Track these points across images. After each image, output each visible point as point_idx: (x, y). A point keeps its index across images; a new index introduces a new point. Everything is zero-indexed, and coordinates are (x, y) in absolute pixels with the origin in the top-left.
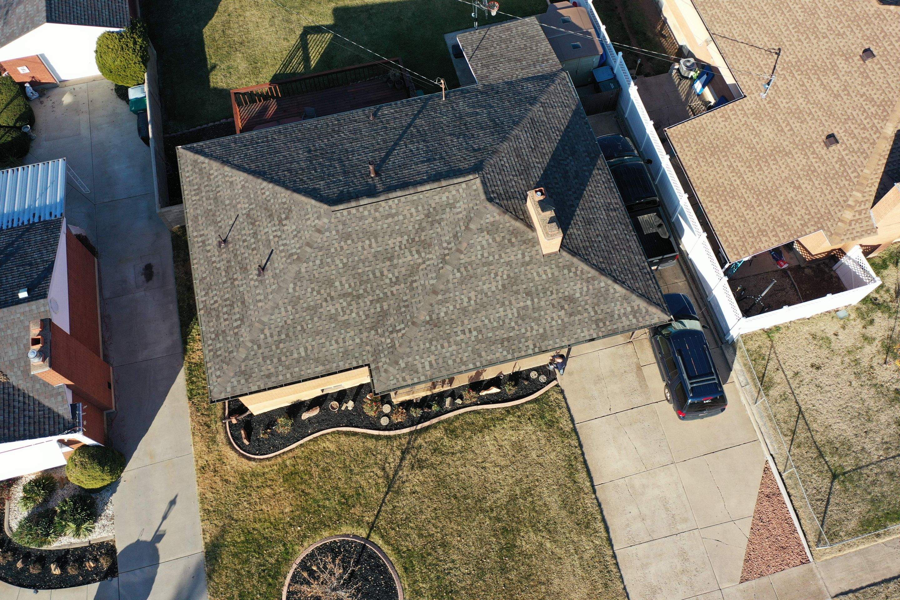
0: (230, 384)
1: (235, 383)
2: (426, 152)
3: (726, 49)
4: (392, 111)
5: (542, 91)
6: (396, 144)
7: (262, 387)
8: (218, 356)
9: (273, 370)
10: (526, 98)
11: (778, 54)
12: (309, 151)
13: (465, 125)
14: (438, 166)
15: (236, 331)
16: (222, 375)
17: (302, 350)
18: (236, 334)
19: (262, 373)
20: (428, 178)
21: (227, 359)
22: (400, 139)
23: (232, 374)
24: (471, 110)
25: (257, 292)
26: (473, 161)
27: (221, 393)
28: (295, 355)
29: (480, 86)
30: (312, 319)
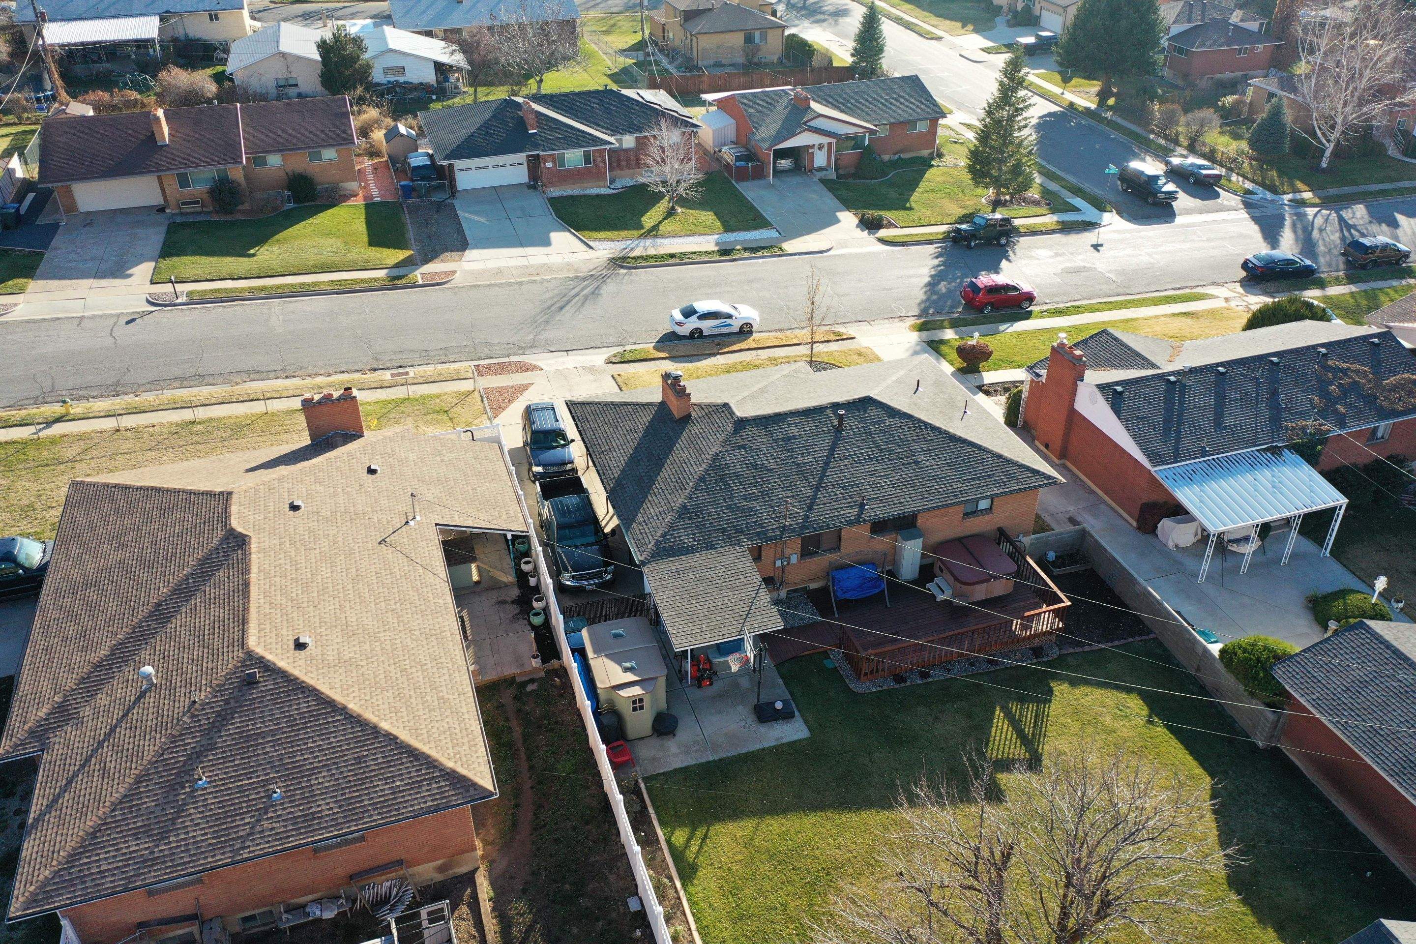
2: (792, 450)
3: (438, 563)
4: (843, 512)
5: (672, 527)
6: (827, 464)
10: (690, 518)
11: (383, 540)
12: (916, 463)
13: (757, 483)
14: (779, 432)
20: (785, 419)
22: (824, 470)
24: (753, 504)
26: (745, 433)
29: (746, 543)
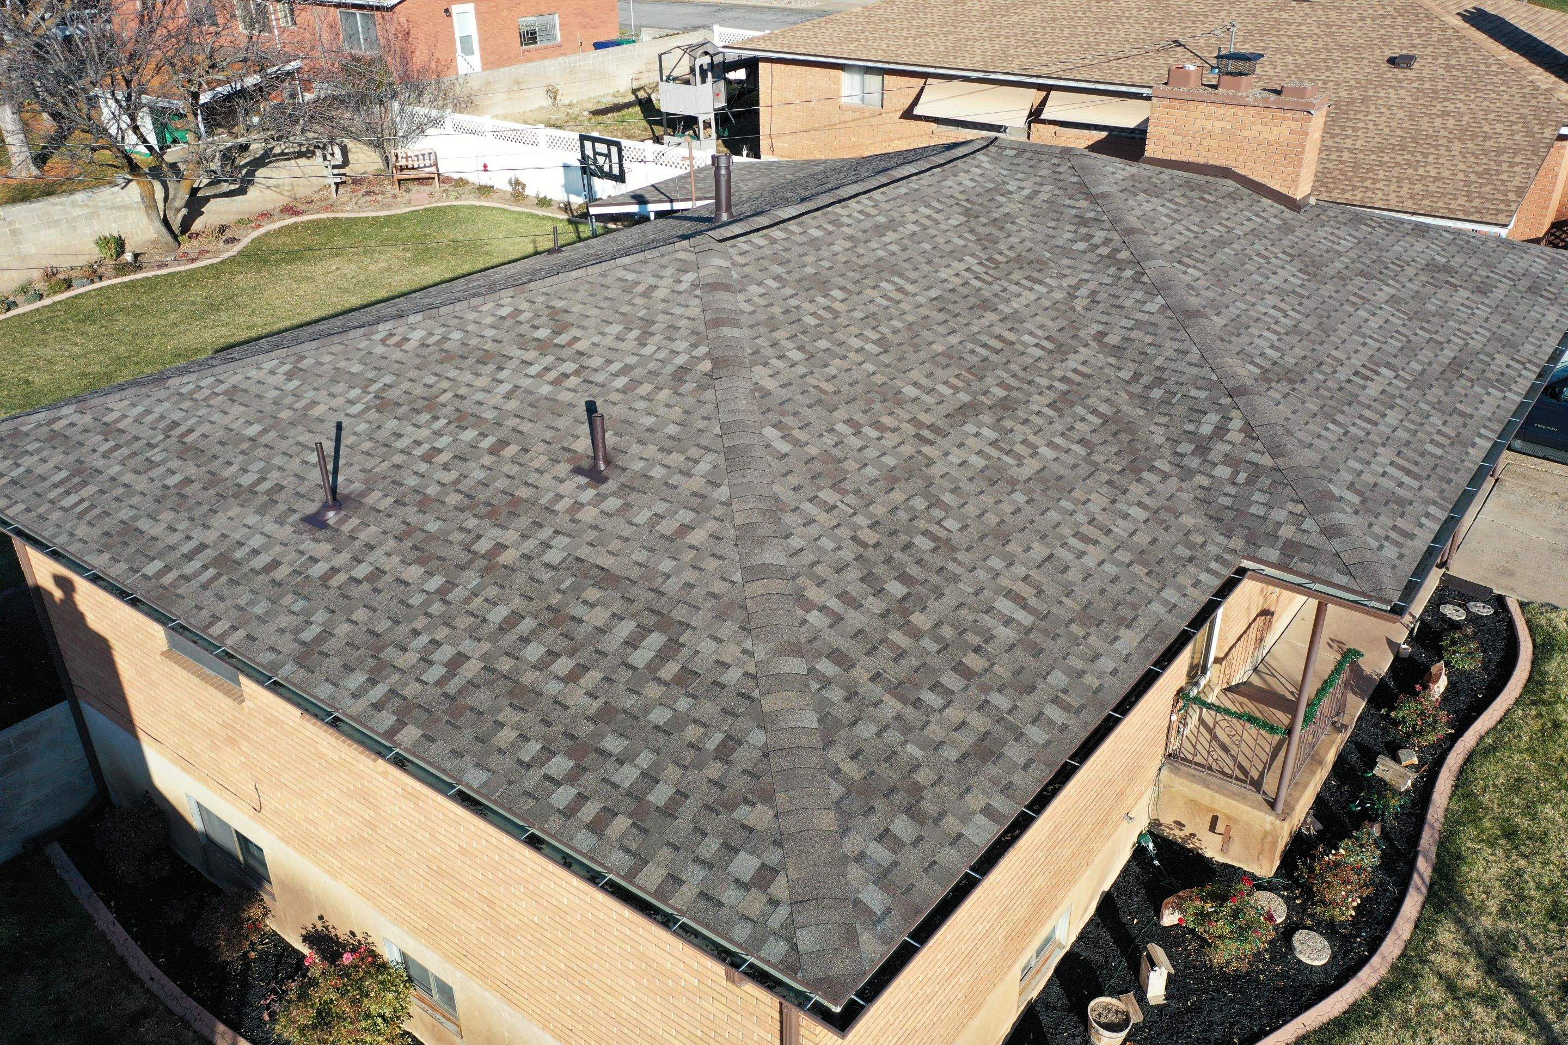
0: (854, 872)
1: (879, 853)
7: (1011, 809)
8: (668, 811)
9: (979, 722)
15: (669, 670)
16: (773, 856)
17: (1004, 606)
18: (685, 677)
19: (952, 754)
21: (740, 783)
23: (827, 820)
25: (643, 517)
27: (851, 938)
28: (1004, 634)
30: (936, 502)
